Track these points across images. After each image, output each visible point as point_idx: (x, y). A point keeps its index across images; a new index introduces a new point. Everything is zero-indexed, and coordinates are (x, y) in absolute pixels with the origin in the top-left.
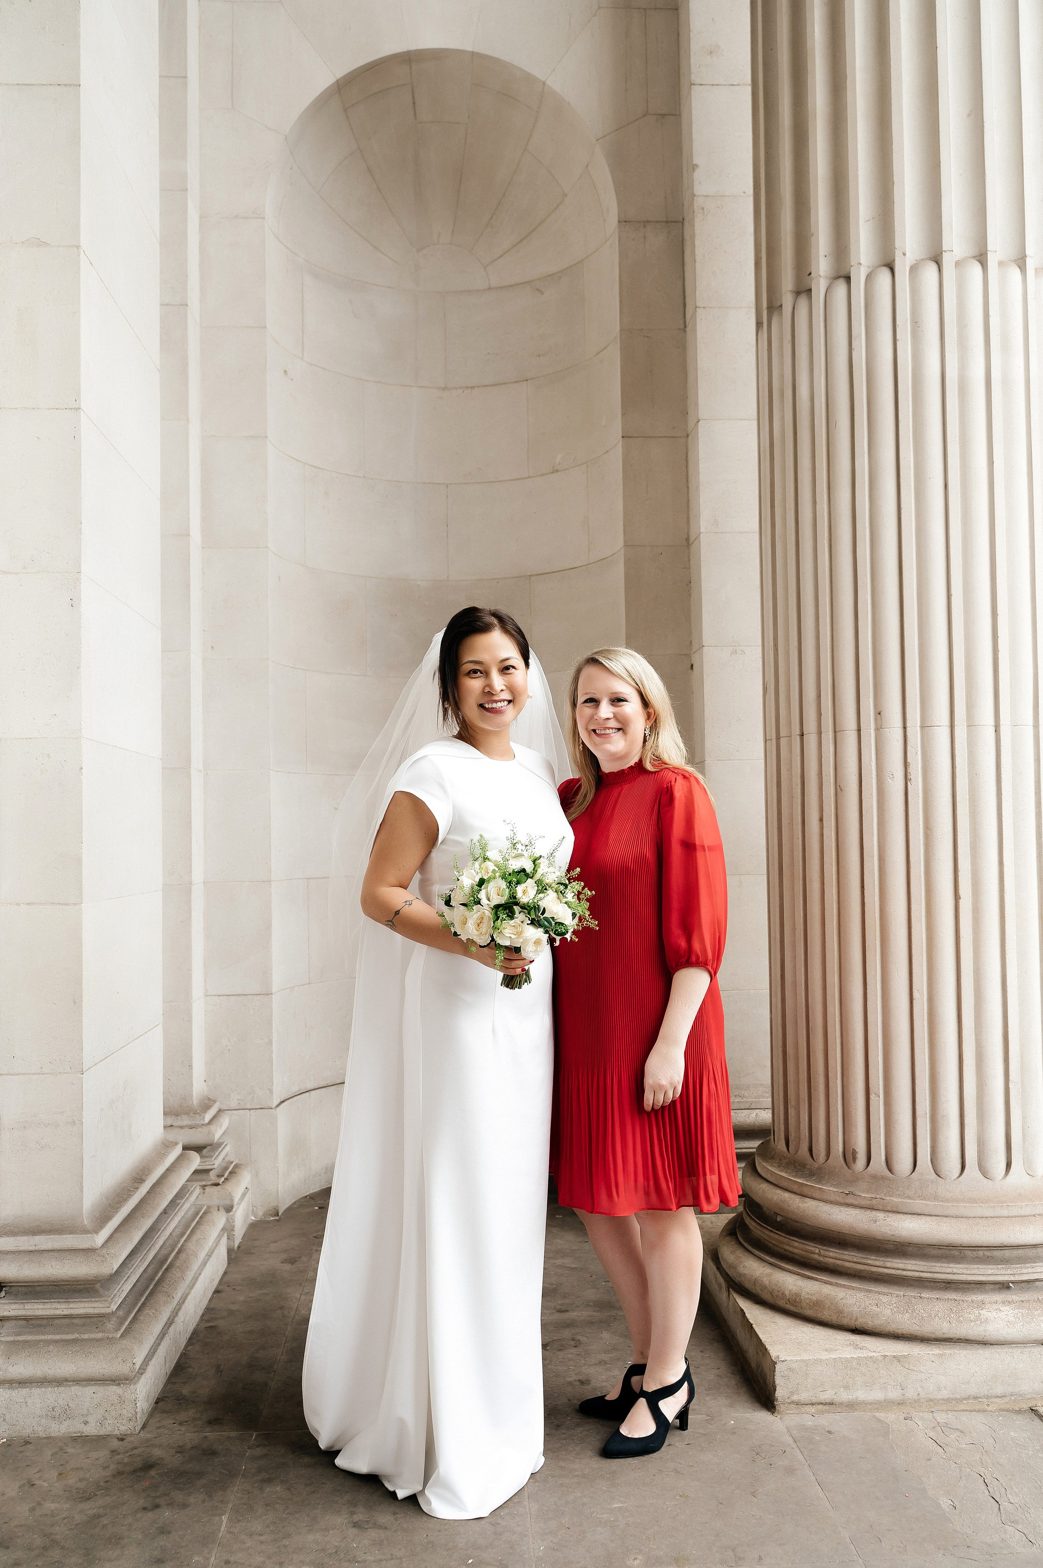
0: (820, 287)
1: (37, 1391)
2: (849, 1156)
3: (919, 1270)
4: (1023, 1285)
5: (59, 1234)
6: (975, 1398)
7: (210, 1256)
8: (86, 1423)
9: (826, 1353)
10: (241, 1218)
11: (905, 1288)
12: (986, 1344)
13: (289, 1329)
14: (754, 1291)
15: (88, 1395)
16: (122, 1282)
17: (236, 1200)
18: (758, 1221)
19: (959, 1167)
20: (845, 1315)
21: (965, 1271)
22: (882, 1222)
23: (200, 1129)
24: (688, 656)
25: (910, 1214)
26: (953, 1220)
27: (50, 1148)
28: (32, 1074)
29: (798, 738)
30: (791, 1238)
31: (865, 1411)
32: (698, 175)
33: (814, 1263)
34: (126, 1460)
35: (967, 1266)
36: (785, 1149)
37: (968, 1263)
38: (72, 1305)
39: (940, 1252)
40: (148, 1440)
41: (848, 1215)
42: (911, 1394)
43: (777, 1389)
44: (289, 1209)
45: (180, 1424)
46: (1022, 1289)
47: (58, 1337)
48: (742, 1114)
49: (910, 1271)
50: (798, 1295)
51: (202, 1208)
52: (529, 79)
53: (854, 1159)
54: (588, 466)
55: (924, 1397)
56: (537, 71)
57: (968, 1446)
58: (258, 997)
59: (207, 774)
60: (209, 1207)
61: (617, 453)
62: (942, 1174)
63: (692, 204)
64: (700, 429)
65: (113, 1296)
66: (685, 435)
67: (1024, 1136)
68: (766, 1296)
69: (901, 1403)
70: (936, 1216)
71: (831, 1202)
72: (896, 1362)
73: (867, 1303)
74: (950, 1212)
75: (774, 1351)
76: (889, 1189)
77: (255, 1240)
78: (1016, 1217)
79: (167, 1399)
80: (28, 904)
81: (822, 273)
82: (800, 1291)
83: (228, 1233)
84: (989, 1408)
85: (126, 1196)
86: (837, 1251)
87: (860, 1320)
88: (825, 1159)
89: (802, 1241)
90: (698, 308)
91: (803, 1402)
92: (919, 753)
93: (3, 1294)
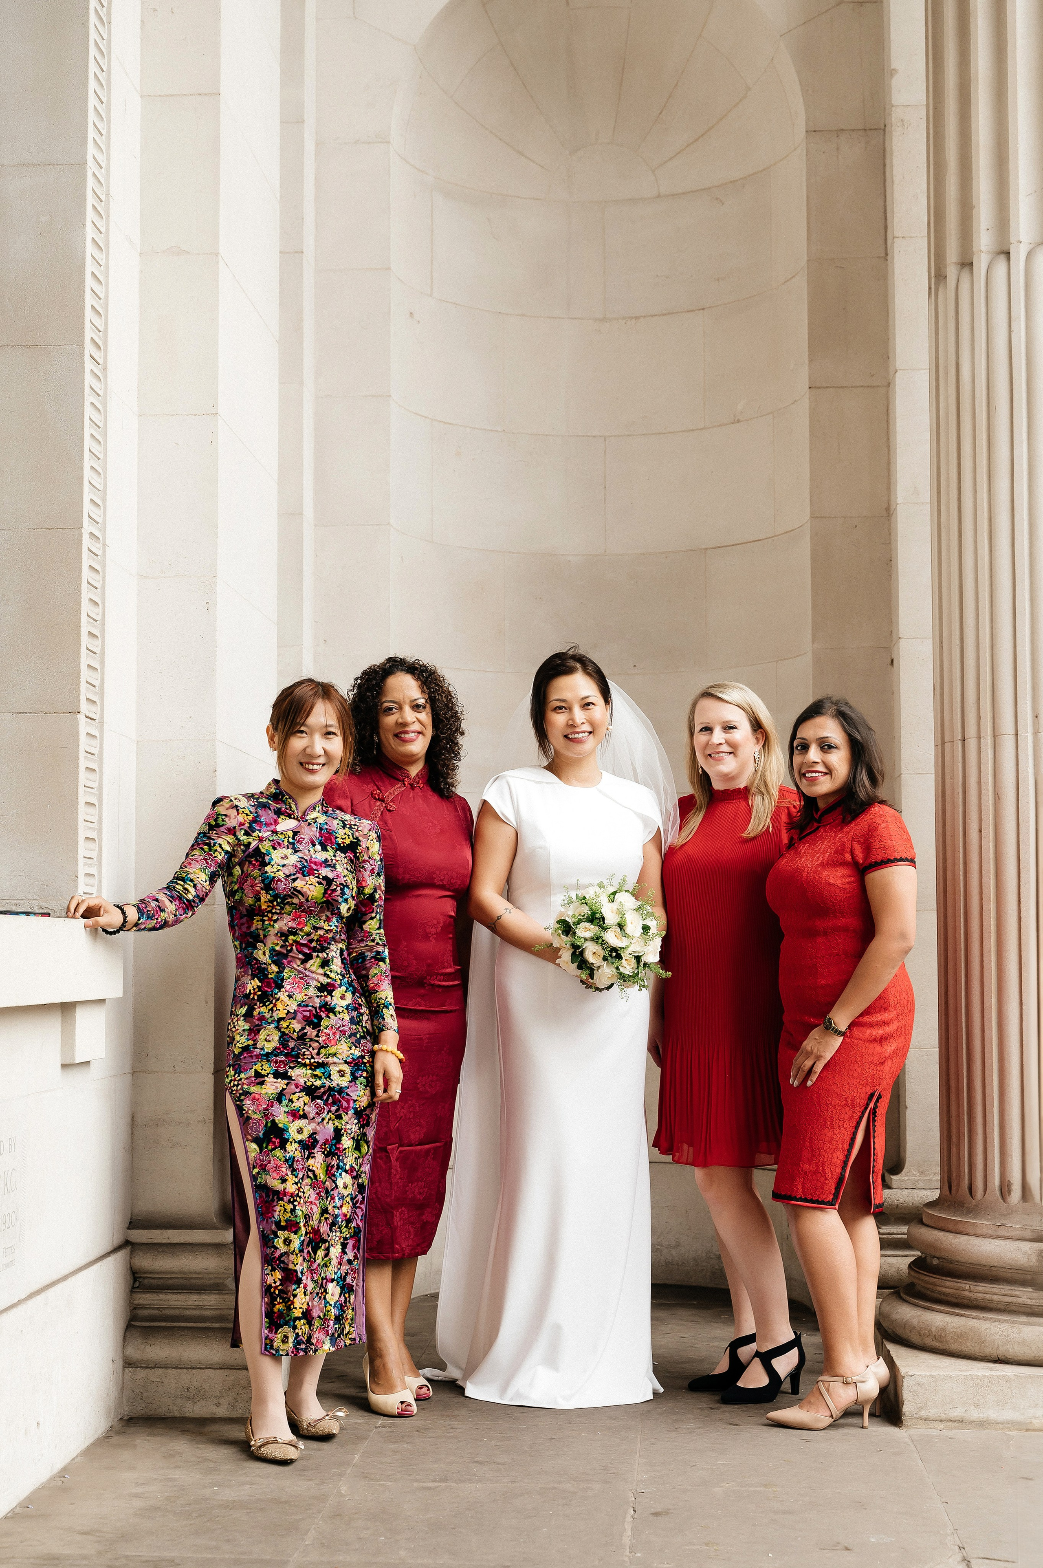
0: (981, 262)
1: (172, 1374)
2: (1005, 1189)
5: (189, 1231)
8: (218, 1405)
15: (219, 1380)
18: (922, 1273)
20: (987, 1344)
22: (1029, 1251)
24: (887, 649)
27: (181, 1147)
29: (960, 743)
30: (943, 1278)
31: (995, 1429)
32: (895, 81)
33: (964, 1300)
41: (997, 1246)
43: (906, 1405)
50: (943, 1330)
53: (1009, 1191)
54: (774, 417)
61: (803, 409)
63: (891, 114)
64: (899, 380)
66: (886, 384)
68: (915, 1338)
71: (984, 1236)
72: (1029, 1381)
73: (1012, 1332)
75: (905, 1370)
81: (983, 248)
82: (947, 1327)
86: (987, 1285)
87: (1001, 1348)
88: (983, 1194)
89: (954, 1280)
90: (895, 239)
91: (931, 1418)
93: (137, 1284)
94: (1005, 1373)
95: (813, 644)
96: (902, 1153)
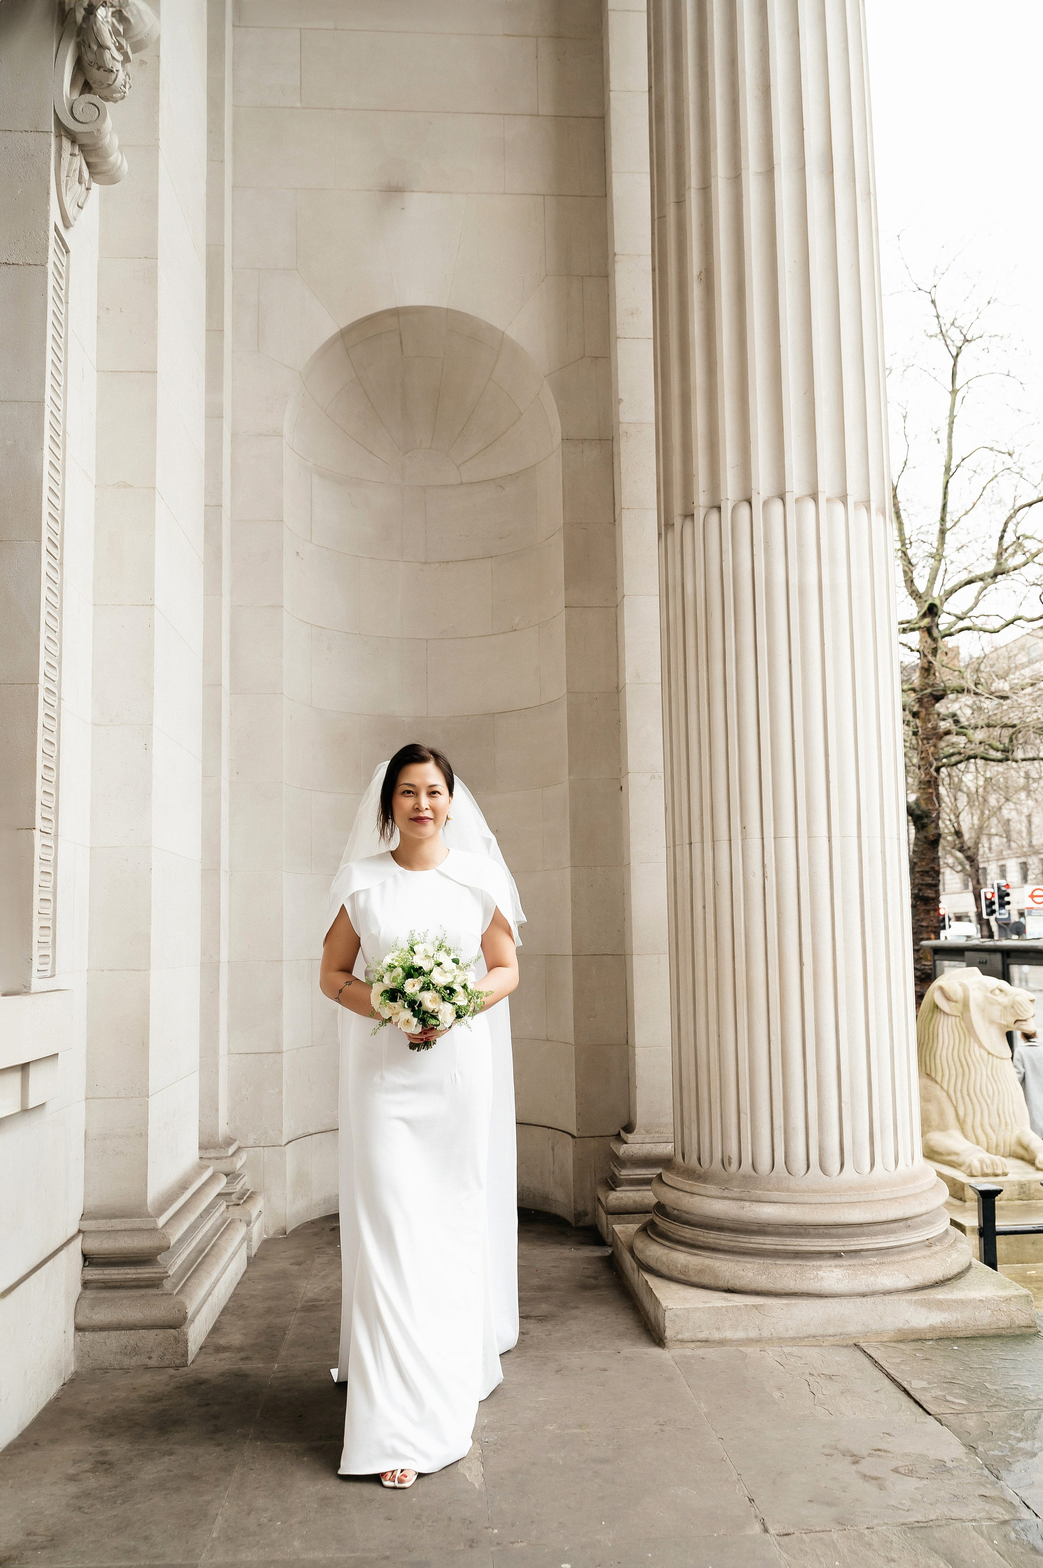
0: (700, 513)
1: (113, 1334)
2: (725, 1162)
3: (774, 1244)
4: (852, 1254)
5: (129, 1218)
6: (814, 1337)
7: (235, 1255)
9: (703, 1303)
10: (258, 1232)
12: (822, 1297)
14: (655, 1268)
15: (151, 1337)
17: (254, 1217)
18: (663, 1218)
19: (806, 1167)
20: (718, 1278)
21: (808, 1244)
22: (748, 1208)
23: (224, 1160)
24: (618, 779)
25: (769, 1202)
26: (799, 1206)
27: (123, 1153)
28: (111, 1098)
29: (688, 846)
30: (684, 1226)
31: (731, 1346)
32: (622, 407)
33: (700, 1244)
34: (182, 1381)
35: (809, 1240)
36: (682, 1161)
37: (811, 1238)
38: (139, 1271)
41: (724, 1206)
42: (766, 1333)
43: (666, 1331)
44: (294, 1231)
45: (220, 1360)
46: (851, 1258)
51: (226, 1220)
52: (492, 329)
53: (730, 1163)
54: (539, 627)
55: (775, 1335)
56: (498, 323)
57: (802, 1365)
58: (271, 1055)
59: (233, 874)
60: (233, 1219)
61: (561, 620)
62: (793, 1172)
63: (618, 429)
64: (625, 603)
65: (168, 1266)
66: (615, 605)
67: (854, 1143)
68: (664, 1270)
69: (758, 1341)
70: (788, 1203)
71: (711, 1197)
72: (754, 1309)
73: (736, 1269)
74: (798, 1200)
75: (664, 1304)
76: (754, 1185)
77: (268, 1250)
78: (846, 1203)
79: (209, 1345)
80: (109, 970)
81: (701, 503)
82: (687, 1264)
83: (247, 1242)
84: (824, 1344)
85: (176, 1196)
86: (716, 1233)
87: (730, 1282)
88: (709, 1165)
89: (690, 1228)
90: (623, 509)
91: (685, 1340)
92: (773, 857)
93: (87, 1263)
94: (737, 1304)
95: (569, 776)
96: (632, 1117)
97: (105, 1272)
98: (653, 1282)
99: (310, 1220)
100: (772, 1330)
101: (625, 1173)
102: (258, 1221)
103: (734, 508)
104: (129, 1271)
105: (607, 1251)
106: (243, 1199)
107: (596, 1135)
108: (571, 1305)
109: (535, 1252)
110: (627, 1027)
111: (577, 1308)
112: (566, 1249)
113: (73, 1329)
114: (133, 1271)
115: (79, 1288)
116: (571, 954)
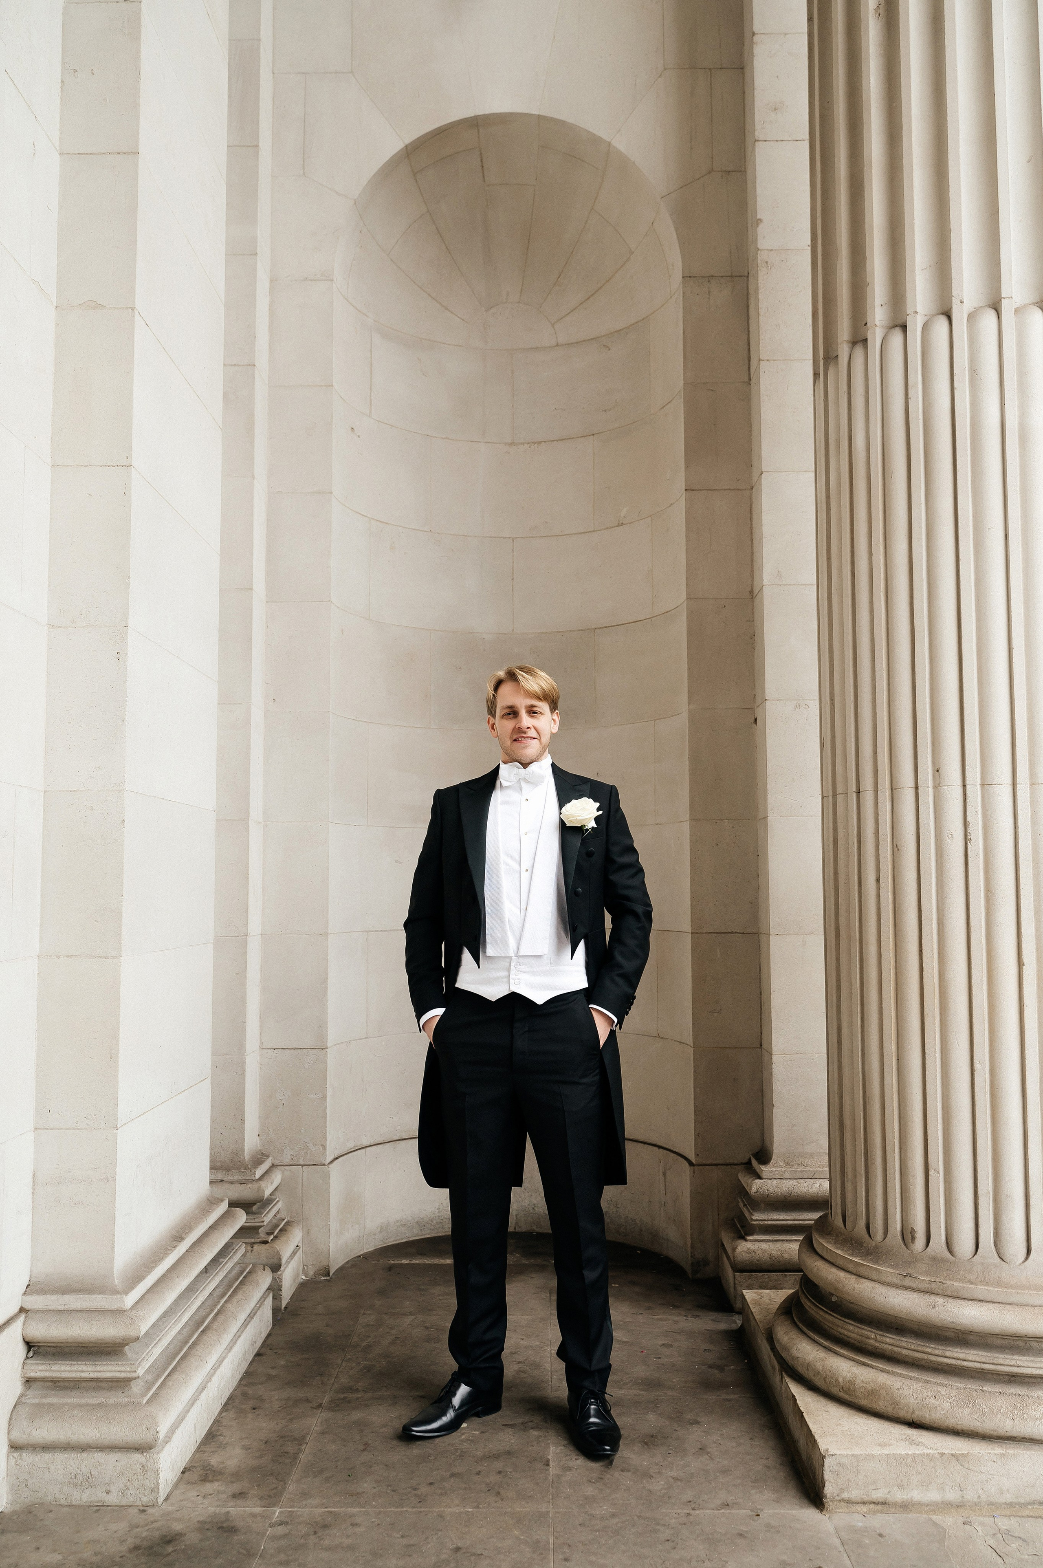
0: (876, 336)
1: (60, 1457)
2: (907, 1236)
3: (981, 1361)
5: (89, 1294)
7: (251, 1320)
8: (108, 1492)
9: (879, 1448)
10: (291, 1277)
11: (965, 1380)
13: (326, 1397)
14: (806, 1376)
15: (110, 1462)
16: (152, 1345)
17: (284, 1260)
18: (813, 1301)
19: (1025, 1251)
20: (902, 1407)
21: (1030, 1364)
22: (942, 1308)
23: (250, 1185)
24: (752, 710)
25: (972, 1300)
26: (1017, 1309)
27: (83, 1204)
28: (67, 1129)
29: (855, 795)
30: (846, 1320)
31: (920, 1513)
32: (762, 230)
33: (870, 1348)
34: (144, 1534)
35: (1032, 1358)
36: (842, 1225)
37: (1034, 1356)
38: (98, 1368)
39: (1004, 1342)
40: (169, 1513)
41: (905, 1299)
42: (970, 1496)
43: (826, 1485)
44: (341, 1269)
45: (204, 1497)
47: (83, 1401)
48: (805, 1184)
49: (972, 1361)
50: (852, 1382)
51: (246, 1268)
52: (595, 140)
53: (913, 1238)
54: (652, 520)
55: (984, 1500)
56: (603, 133)
57: (1030, 1557)
58: (314, 1051)
59: (266, 825)
60: (254, 1265)
61: (681, 507)
62: (1007, 1257)
63: (756, 258)
64: (763, 482)
65: (140, 1359)
66: (749, 487)
68: (819, 1382)
69: (959, 1506)
70: (999, 1303)
71: (889, 1285)
72: (954, 1460)
73: (925, 1395)
74: (1015, 1299)
75: (824, 1444)
76: (950, 1272)
77: (303, 1301)
79: (194, 1469)
80: (68, 957)
81: (878, 322)
82: (854, 1379)
83: (273, 1294)
85: (162, 1255)
86: (894, 1337)
87: (917, 1413)
88: (883, 1237)
89: (858, 1325)
90: (761, 361)
91: (853, 1500)
92: (980, 812)
93: (31, 1354)
94: (928, 1451)
95: (689, 705)
96: (767, 1143)
97: (53, 1369)
98: (805, 1400)
99: (362, 1253)
100: (980, 1491)
101: (758, 1217)
102: (292, 1262)
103: (926, 327)
104: (85, 1368)
105: (736, 1323)
106: (273, 1233)
107: (720, 1162)
108: (688, 1416)
109: (641, 1319)
110: (761, 1026)
111: (697, 1422)
112: (680, 1315)
113: (5, 1448)
114: (90, 1368)
115: (18, 1387)
116: (690, 932)
